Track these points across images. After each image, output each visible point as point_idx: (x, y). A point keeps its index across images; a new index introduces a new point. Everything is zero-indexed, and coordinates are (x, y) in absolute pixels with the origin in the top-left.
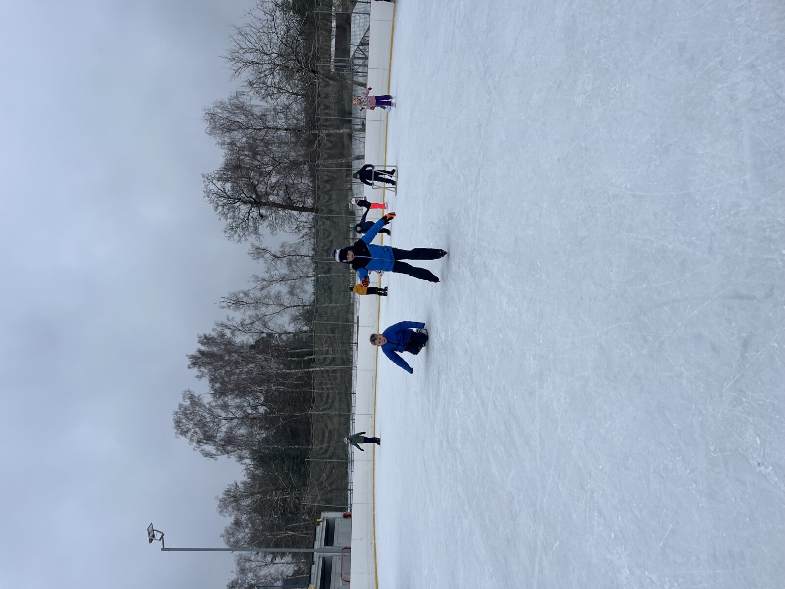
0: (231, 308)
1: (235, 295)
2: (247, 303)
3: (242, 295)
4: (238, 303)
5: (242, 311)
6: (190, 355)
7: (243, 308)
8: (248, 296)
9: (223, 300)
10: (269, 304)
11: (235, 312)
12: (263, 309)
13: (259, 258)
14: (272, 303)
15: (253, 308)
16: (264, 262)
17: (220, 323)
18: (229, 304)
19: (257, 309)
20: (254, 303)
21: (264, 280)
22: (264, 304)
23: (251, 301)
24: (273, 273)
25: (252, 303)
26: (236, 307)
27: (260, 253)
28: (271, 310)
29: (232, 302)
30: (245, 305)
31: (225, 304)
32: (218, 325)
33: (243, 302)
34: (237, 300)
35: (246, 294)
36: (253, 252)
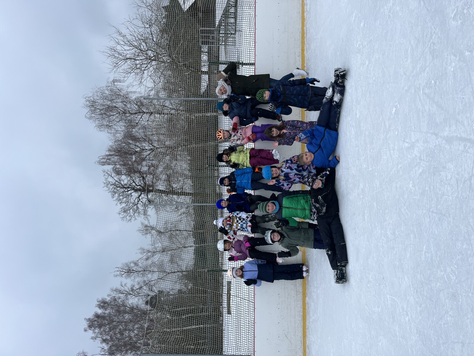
0: (123, 276)
1: (127, 265)
2: (136, 272)
3: (132, 265)
4: (129, 272)
5: (132, 278)
6: (88, 318)
7: (133, 276)
8: (137, 265)
9: (117, 269)
10: (154, 272)
11: (127, 279)
12: (150, 276)
13: (147, 233)
14: (157, 270)
15: (142, 276)
16: (150, 237)
17: (114, 288)
18: (122, 272)
19: (145, 276)
20: (142, 271)
21: (149, 251)
22: (150, 271)
23: (140, 269)
24: (156, 245)
25: (140, 271)
26: (128, 275)
27: (148, 229)
28: (155, 276)
29: (124, 270)
30: (135, 273)
31: (118, 273)
32: (113, 291)
33: (133, 270)
34: (129, 269)
35: (136, 264)
36: (142, 229)
